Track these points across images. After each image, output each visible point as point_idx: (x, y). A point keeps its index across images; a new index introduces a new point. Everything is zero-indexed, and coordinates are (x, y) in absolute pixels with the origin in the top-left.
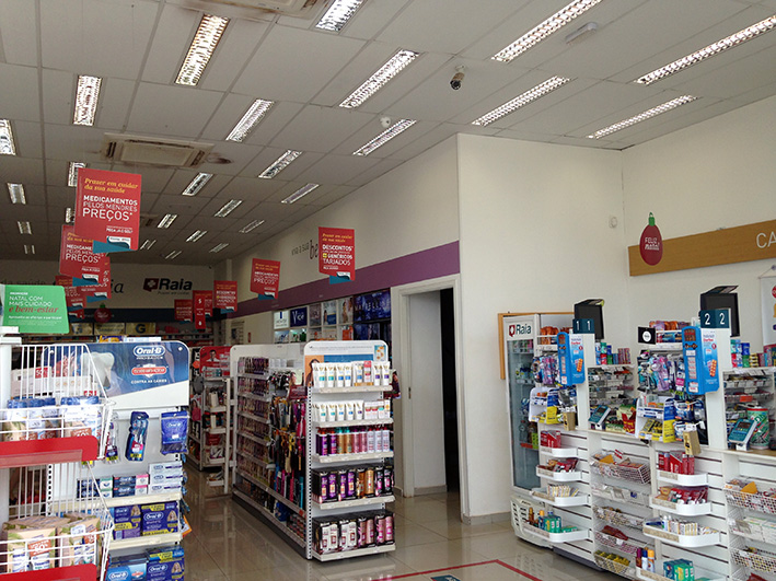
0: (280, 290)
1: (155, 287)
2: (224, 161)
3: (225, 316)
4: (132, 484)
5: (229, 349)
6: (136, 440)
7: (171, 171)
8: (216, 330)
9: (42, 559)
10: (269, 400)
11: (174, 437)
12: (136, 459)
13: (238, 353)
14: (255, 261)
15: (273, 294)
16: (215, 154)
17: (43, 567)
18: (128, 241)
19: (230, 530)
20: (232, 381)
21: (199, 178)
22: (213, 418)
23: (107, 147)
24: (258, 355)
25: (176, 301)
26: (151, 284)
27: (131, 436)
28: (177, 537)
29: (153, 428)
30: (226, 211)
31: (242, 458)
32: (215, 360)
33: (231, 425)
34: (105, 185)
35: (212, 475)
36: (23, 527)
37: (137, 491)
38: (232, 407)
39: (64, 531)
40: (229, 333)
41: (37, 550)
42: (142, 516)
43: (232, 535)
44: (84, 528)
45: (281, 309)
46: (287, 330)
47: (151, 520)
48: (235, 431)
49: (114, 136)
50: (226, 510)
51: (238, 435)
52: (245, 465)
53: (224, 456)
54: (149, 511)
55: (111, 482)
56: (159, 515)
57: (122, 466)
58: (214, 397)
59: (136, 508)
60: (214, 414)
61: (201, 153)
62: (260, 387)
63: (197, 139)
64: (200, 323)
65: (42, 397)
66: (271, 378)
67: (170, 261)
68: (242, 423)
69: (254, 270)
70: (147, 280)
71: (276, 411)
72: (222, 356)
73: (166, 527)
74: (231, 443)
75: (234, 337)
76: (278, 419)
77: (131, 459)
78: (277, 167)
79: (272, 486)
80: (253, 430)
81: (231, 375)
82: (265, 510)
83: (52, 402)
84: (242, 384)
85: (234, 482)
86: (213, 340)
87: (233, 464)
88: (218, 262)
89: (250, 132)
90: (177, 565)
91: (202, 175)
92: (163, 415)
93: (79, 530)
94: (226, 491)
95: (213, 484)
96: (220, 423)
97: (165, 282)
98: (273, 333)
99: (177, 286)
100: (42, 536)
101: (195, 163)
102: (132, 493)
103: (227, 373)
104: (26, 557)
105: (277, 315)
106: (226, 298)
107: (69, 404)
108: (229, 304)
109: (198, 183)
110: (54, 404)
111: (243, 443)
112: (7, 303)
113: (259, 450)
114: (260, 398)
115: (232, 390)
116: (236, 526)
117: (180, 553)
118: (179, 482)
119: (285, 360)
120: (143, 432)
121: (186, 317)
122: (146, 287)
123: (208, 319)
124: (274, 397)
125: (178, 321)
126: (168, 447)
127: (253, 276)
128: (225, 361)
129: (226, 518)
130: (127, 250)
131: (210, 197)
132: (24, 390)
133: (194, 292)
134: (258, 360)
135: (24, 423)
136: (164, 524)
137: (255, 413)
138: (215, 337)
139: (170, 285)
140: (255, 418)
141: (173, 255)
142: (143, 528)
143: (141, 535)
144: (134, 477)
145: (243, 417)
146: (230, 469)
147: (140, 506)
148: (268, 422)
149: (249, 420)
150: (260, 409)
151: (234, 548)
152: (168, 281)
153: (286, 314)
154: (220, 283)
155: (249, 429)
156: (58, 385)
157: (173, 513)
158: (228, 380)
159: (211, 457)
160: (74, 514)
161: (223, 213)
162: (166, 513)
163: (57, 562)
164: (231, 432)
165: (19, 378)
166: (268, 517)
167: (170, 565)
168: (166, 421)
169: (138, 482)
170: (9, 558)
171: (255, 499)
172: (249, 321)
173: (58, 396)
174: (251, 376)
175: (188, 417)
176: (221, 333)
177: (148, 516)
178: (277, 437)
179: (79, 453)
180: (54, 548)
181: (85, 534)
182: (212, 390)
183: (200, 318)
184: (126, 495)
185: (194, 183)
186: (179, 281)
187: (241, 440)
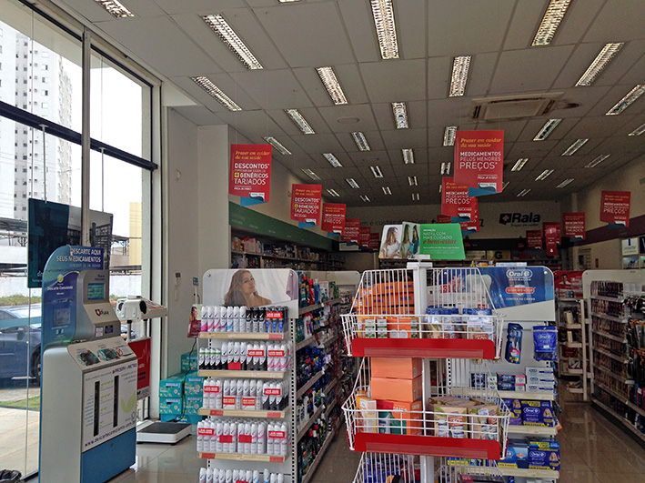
0: (631, 217)
1: (509, 221)
2: (573, 105)
3: (572, 245)
4: (513, 381)
5: (581, 273)
6: (513, 345)
7: (524, 122)
8: (564, 257)
9: (459, 430)
10: (625, 321)
11: (545, 347)
12: (514, 362)
13: (589, 277)
14: (604, 193)
15: (624, 223)
16: (564, 100)
17: (460, 436)
18: (494, 185)
19: (591, 433)
20: (585, 303)
21: (548, 124)
22: (570, 333)
23: (474, 110)
24: (611, 280)
25: (527, 232)
26: (505, 218)
27: (509, 343)
28: (552, 431)
29: (527, 338)
30: (572, 150)
31: (599, 371)
32: (567, 283)
33: (587, 341)
34: (476, 143)
35: (571, 383)
36: (443, 404)
37: (517, 387)
38: (587, 326)
39: (473, 411)
40: (576, 260)
41: (454, 422)
42: (522, 409)
43: (593, 437)
44: (487, 412)
45: (629, 237)
46: (637, 257)
47: (530, 413)
48: (591, 346)
49: (479, 100)
50: (586, 415)
51: (594, 351)
52: (602, 378)
53: (581, 367)
54: (528, 406)
55: (496, 378)
56: (536, 411)
57: (503, 366)
58: (569, 315)
59: (517, 402)
60: (570, 330)
61: (552, 102)
62: (615, 309)
63: (548, 91)
64: (552, 251)
65: (448, 307)
66: (626, 301)
67: (521, 199)
68: (597, 341)
69: (603, 201)
70: (502, 216)
71: (634, 332)
72: (574, 279)
73: (543, 422)
74: (588, 357)
75: (581, 262)
76: (635, 339)
77: (510, 361)
78: (625, 102)
79: (632, 400)
80: (609, 347)
81: (584, 297)
82: (627, 422)
83: (456, 311)
84: (596, 306)
85: (592, 392)
86: (561, 265)
87: (591, 375)
88: (564, 196)
89: (599, 75)
90: (554, 455)
91: (551, 121)
92: (535, 328)
93: (484, 413)
94: (585, 398)
95: (573, 390)
96: (576, 338)
97: (517, 216)
98: (621, 260)
99: (528, 218)
100: (457, 412)
101: (546, 111)
102: (513, 389)
103: (581, 295)
104: (448, 426)
105: (625, 242)
106: (574, 228)
107: (470, 314)
108: (577, 234)
109: (547, 129)
110: (458, 313)
111: (599, 358)
112: (422, 237)
113: (617, 366)
114: (615, 319)
115: (586, 310)
116: (596, 430)
117: (556, 445)
118: (552, 385)
119: (641, 285)
120: (519, 340)
121: (537, 246)
122: (502, 221)
123: (558, 247)
124: (629, 319)
125: (530, 248)
126: (540, 355)
127: (602, 207)
128: (577, 284)
129: (587, 423)
130: (494, 193)
131: (558, 139)
132: (436, 301)
133: (544, 224)
134: (612, 284)
135: (440, 325)
136: (540, 419)
137: (611, 332)
138: (564, 262)
139: (521, 218)
140: (611, 337)
141: (523, 193)
142: (523, 419)
143: (523, 424)
144: (514, 376)
145: (598, 335)
146: (588, 380)
147: (520, 400)
148: (625, 341)
149: (604, 338)
150: (616, 329)
151: (596, 449)
152: (520, 215)
153: (635, 241)
154: (567, 215)
155: (606, 346)
156: (459, 298)
157: (548, 411)
158: (582, 301)
159: (570, 367)
160: (477, 399)
161: (569, 152)
162: (542, 409)
163: (469, 434)
164: (587, 347)
165: (431, 292)
166: (631, 428)
167: (548, 454)
168: (538, 333)
169: (517, 380)
170: (436, 425)
171: (615, 410)
172: (596, 248)
173: (461, 307)
174: (604, 298)
175: (556, 331)
176: (569, 259)
177: (527, 410)
178: (635, 356)
179: (481, 353)
180: (466, 423)
181: (488, 416)
182: (566, 309)
183: (551, 247)
184: (508, 389)
185: (544, 130)
186: (529, 214)
187: (597, 356)
